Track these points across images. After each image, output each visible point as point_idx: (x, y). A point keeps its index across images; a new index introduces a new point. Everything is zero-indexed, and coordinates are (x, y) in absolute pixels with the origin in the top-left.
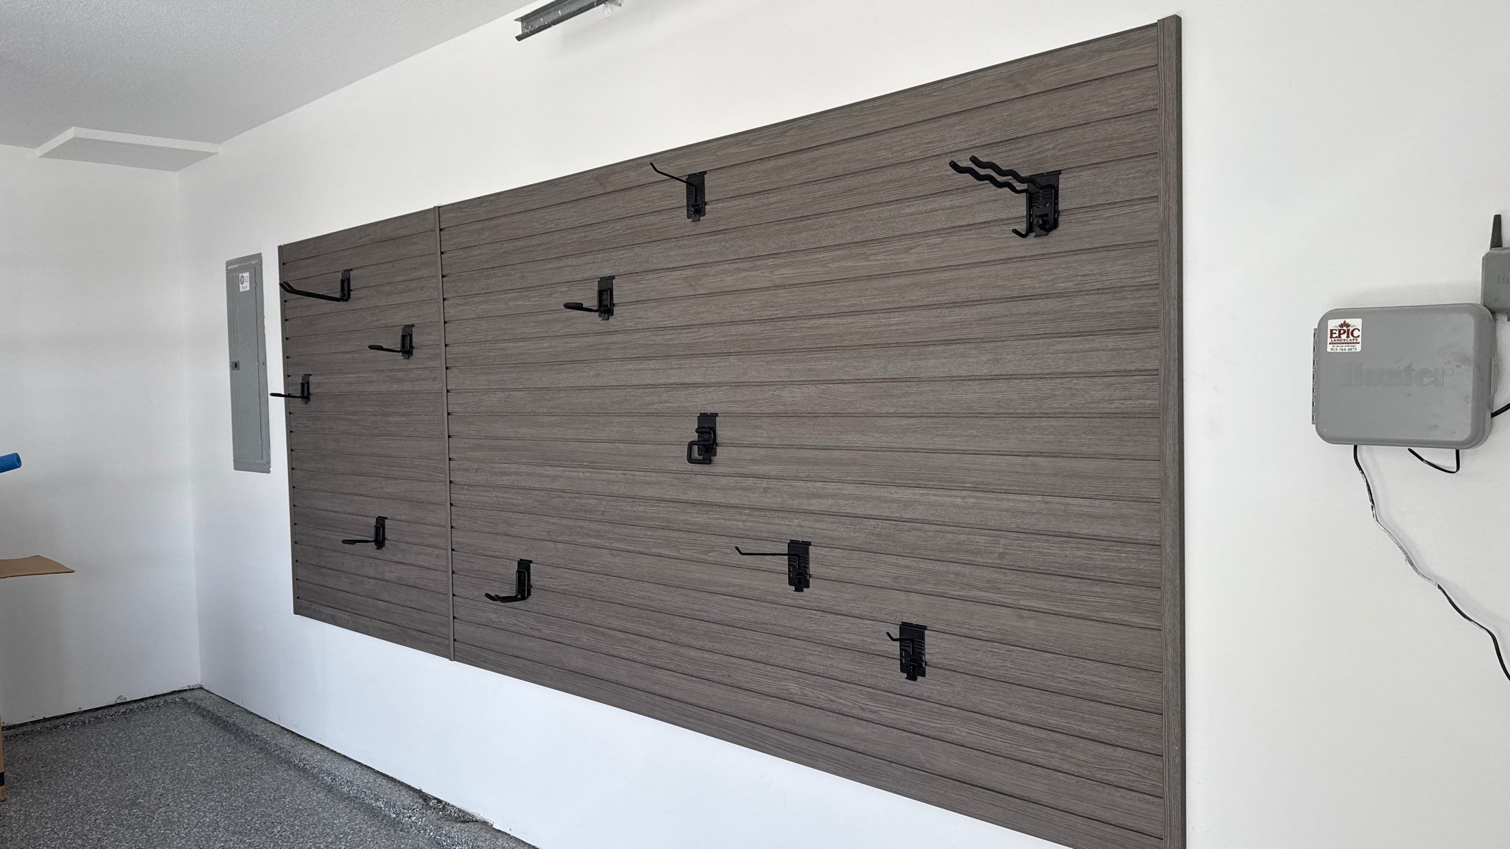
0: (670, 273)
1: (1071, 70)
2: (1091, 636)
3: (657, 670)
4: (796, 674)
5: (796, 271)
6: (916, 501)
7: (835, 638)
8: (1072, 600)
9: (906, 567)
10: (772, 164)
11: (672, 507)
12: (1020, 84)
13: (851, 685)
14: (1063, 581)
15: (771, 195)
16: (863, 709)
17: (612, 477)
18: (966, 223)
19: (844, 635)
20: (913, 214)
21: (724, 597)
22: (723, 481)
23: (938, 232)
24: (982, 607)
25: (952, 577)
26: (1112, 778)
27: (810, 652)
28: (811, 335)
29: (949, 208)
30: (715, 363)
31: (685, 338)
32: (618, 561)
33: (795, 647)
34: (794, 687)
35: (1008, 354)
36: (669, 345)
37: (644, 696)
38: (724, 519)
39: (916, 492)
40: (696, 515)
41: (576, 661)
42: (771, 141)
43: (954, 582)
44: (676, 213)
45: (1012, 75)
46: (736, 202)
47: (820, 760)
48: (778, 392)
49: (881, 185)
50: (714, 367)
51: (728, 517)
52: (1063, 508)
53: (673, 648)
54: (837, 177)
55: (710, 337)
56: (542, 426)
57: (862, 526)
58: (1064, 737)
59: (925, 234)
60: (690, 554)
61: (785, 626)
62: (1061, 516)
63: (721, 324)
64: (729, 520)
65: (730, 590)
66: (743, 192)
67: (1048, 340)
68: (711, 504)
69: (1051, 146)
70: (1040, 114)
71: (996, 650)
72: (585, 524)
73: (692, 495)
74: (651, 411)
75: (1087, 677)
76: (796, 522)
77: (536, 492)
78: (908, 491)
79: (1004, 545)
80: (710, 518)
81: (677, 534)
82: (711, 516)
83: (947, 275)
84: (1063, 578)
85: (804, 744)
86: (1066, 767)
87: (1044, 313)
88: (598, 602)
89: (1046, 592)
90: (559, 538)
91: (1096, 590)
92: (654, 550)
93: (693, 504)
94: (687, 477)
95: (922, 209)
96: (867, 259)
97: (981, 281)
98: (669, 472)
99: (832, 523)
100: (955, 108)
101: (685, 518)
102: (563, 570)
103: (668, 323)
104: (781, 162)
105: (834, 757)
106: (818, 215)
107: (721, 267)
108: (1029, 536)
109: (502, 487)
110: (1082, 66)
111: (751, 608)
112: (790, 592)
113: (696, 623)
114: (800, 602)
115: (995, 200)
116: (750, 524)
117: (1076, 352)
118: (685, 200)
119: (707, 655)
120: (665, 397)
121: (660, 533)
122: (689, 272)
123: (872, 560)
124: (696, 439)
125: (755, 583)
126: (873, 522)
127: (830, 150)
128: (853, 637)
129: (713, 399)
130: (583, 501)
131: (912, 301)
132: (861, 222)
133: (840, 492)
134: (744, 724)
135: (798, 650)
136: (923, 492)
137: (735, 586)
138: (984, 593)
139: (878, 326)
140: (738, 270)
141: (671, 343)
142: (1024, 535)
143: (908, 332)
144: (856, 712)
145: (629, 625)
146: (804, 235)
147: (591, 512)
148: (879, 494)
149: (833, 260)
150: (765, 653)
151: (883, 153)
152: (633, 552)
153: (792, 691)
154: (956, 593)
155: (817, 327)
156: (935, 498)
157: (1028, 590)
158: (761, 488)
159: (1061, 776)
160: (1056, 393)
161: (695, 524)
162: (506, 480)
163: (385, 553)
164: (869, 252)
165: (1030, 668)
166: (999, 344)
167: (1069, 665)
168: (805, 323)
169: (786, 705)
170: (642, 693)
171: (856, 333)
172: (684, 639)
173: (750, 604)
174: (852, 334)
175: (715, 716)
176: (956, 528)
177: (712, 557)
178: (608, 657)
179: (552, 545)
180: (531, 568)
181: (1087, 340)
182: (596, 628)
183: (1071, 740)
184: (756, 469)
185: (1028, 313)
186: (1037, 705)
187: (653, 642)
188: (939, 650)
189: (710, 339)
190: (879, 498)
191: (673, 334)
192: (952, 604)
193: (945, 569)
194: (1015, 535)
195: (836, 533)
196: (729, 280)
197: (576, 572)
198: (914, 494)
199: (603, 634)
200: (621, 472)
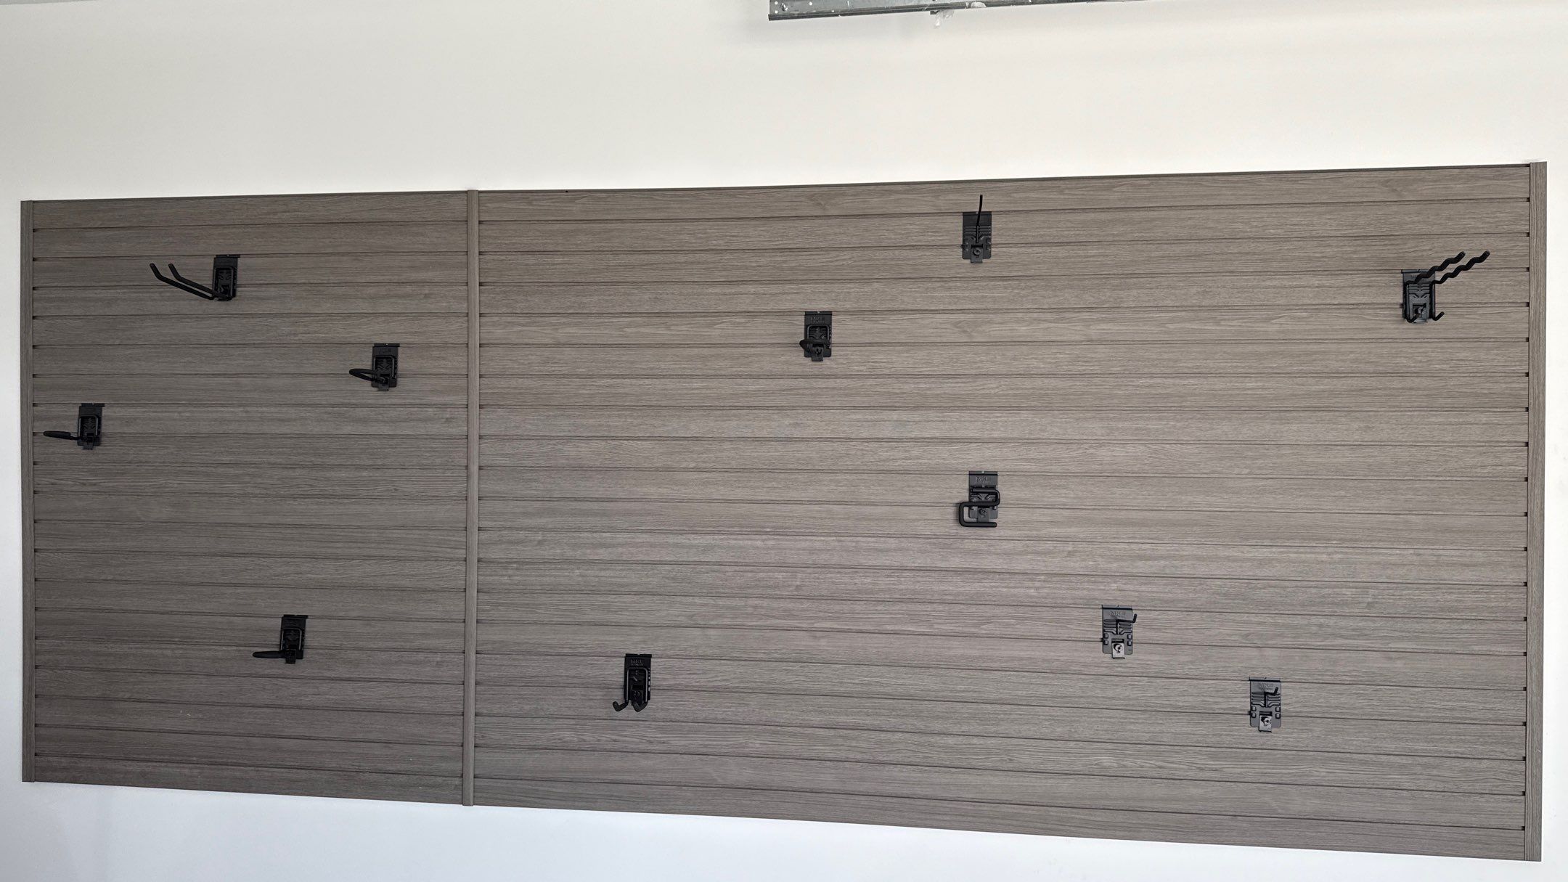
0: (931, 316)
1: (1448, 188)
2: (1461, 667)
3: (888, 768)
4: (1110, 746)
5: (1121, 328)
6: (1273, 559)
7: (1167, 702)
8: (1444, 638)
9: (1260, 623)
10: (1092, 216)
11: (922, 577)
12: (1396, 190)
13: (1185, 748)
14: (1434, 622)
15: (1089, 248)
16: (1201, 769)
17: (817, 545)
18: (1336, 303)
19: (1178, 699)
20: (1275, 287)
21: (1004, 673)
22: (1007, 546)
23: (1303, 308)
24: (1347, 654)
25: (1314, 629)
26: (1478, 787)
27: (1132, 720)
28: (1139, 394)
29: (1317, 287)
30: (997, 417)
31: (949, 387)
32: (823, 644)
33: (1110, 718)
34: (1106, 760)
35: (1381, 423)
36: (926, 394)
37: (863, 801)
38: (1005, 587)
39: (1274, 550)
40: (961, 584)
41: (738, 772)
42: (1092, 193)
43: (1316, 633)
44: (944, 250)
45: (1388, 181)
46: (1037, 249)
47: (1143, 830)
48: (1092, 451)
49: (1237, 255)
50: (996, 422)
51: (1012, 585)
52: (1435, 558)
53: (916, 738)
54: (1178, 241)
55: (992, 388)
56: (685, 485)
57: (1205, 587)
58: (1431, 760)
59: (1288, 308)
60: (951, 628)
61: (1097, 697)
62: (1432, 566)
63: (1006, 376)
64: (1015, 587)
65: (1016, 664)
66: (1048, 239)
67: (1423, 413)
68: (984, 572)
69: (1428, 248)
70: (1416, 219)
71: (1361, 692)
72: (765, 603)
73: (956, 562)
74: (891, 468)
75: (1455, 704)
76: (1114, 586)
77: (667, 567)
78: (1265, 550)
79: (1373, 595)
80: (984, 587)
81: (929, 607)
82: (986, 584)
83: (1315, 347)
84: (1433, 620)
85: (1120, 817)
86: (1431, 786)
87: (1419, 389)
88: (784, 697)
89: (1415, 634)
90: (712, 623)
91: (1466, 628)
92: (889, 628)
93: (957, 572)
94: (948, 541)
95: (1286, 283)
96: (1218, 323)
97: (1352, 356)
98: (916, 537)
99: (1164, 585)
100: (1324, 198)
101: (942, 588)
102: (715, 662)
103: (926, 370)
104: (1104, 216)
105: (1161, 823)
106: (1152, 275)
107: (1011, 315)
108: (1399, 585)
109: (593, 562)
110: (1458, 186)
111: (1047, 682)
112: (1105, 660)
113: (959, 705)
114: (1119, 669)
115: (1369, 286)
116: (1046, 591)
117: (1451, 424)
118: (961, 239)
119: (975, 741)
120: (915, 452)
121: (904, 607)
122: (962, 317)
123: (1217, 620)
124: (967, 499)
125: (1052, 654)
126: (1218, 582)
127: (1172, 213)
128: (1191, 699)
129: (993, 457)
130: (761, 575)
131: (1273, 368)
132: (1210, 287)
133: (1177, 553)
134: (1032, 811)
135: (1112, 720)
136: (1282, 550)
137: (1021, 659)
138: (1351, 641)
139: (1229, 390)
140: (1039, 320)
141: (929, 392)
142: (1395, 585)
143: (1266, 397)
144: (1191, 774)
145: (842, 719)
146: (1134, 292)
147: (776, 587)
148: (1227, 554)
149: (1172, 321)
150: (1068, 728)
151: (1240, 226)
152: (849, 631)
153: (1105, 764)
154: (1319, 643)
155: (1150, 386)
156: (1296, 555)
157: (1397, 634)
158: (1063, 551)
159: (1427, 795)
160: (1431, 459)
161: (958, 594)
162: (603, 554)
163: (301, 667)
164: (1219, 317)
165: (1398, 703)
166: (1371, 413)
167: (1438, 695)
168: (1133, 381)
169: (1096, 780)
170: (862, 798)
171: (1200, 395)
172: (937, 726)
173: (1043, 678)
174: (1195, 395)
175: (986, 808)
176: (1319, 583)
177: (984, 630)
178: (800, 762)
179: (697, 632)
180: (652, 664)
181: (1461, 414)
182: (779, 728)
183: (1437, 761)
184: (1055, 531)
185: (1402, 388)
186: (1404, 735)
187: (883, 736)
188: (1297, 699)
189: (992, 392)
190: (1227, 558)
191: (933, 383)
192: (1314, 654)
193: (1306, 623)
194: (1385, 585)
195: (1170, 595)
196: (1023, 330)
197: (743, 663)
198: (1271, 552)
199: (794, 735)
200: (834, 538)
